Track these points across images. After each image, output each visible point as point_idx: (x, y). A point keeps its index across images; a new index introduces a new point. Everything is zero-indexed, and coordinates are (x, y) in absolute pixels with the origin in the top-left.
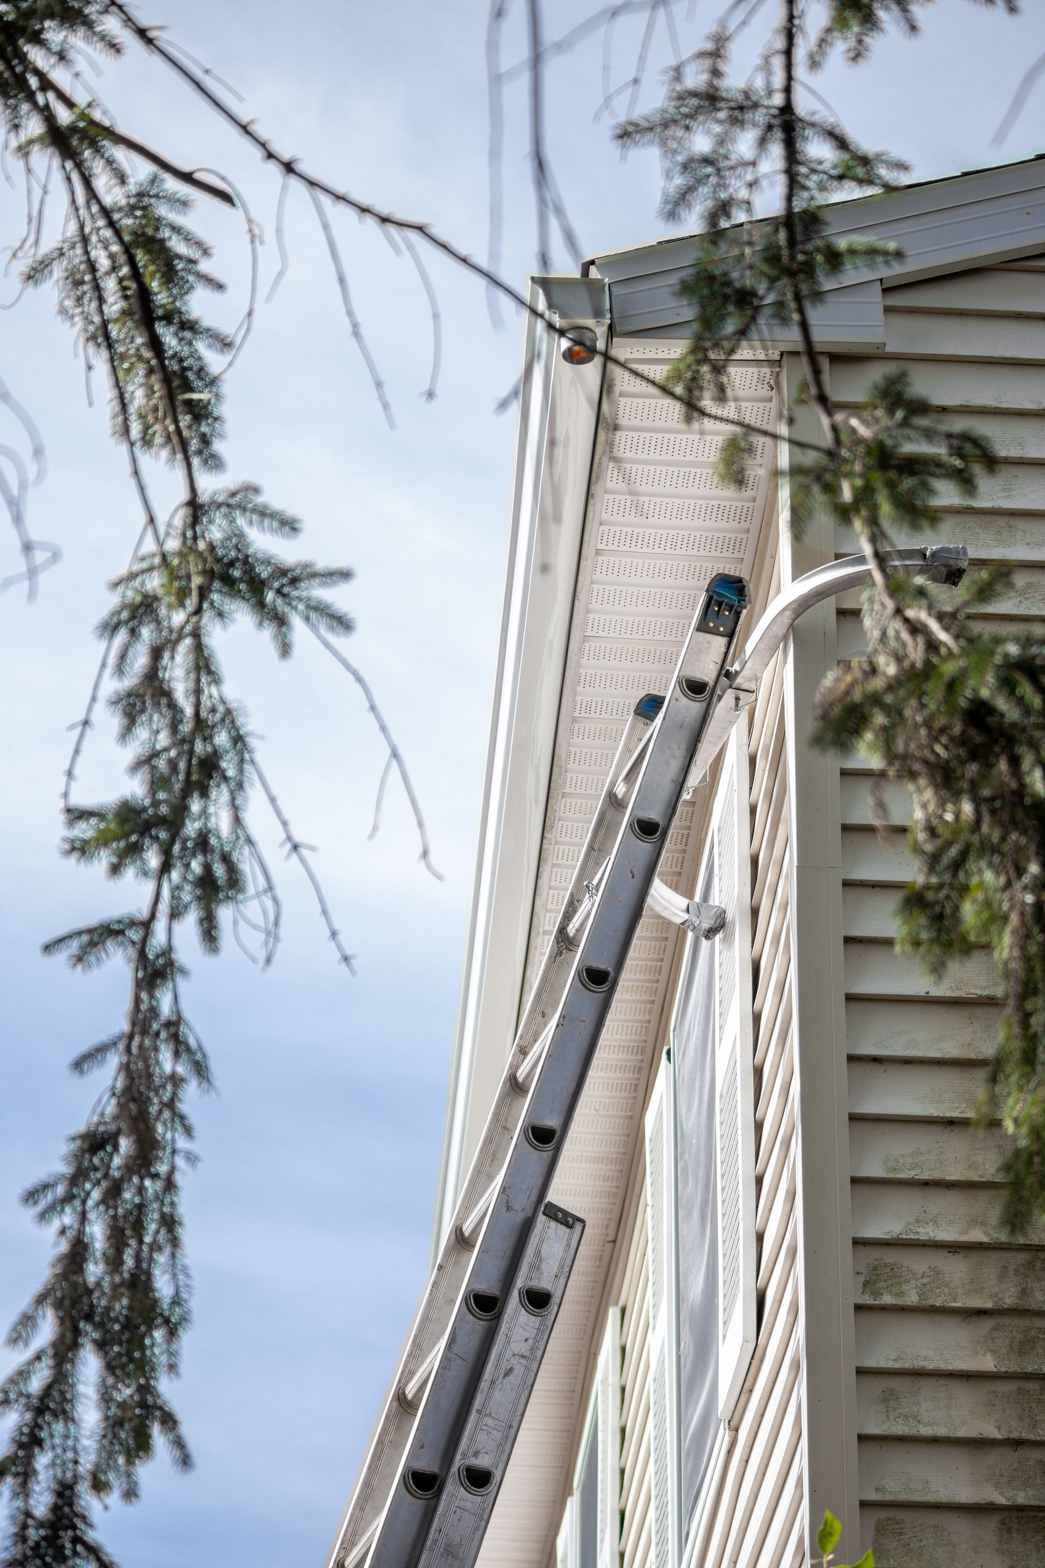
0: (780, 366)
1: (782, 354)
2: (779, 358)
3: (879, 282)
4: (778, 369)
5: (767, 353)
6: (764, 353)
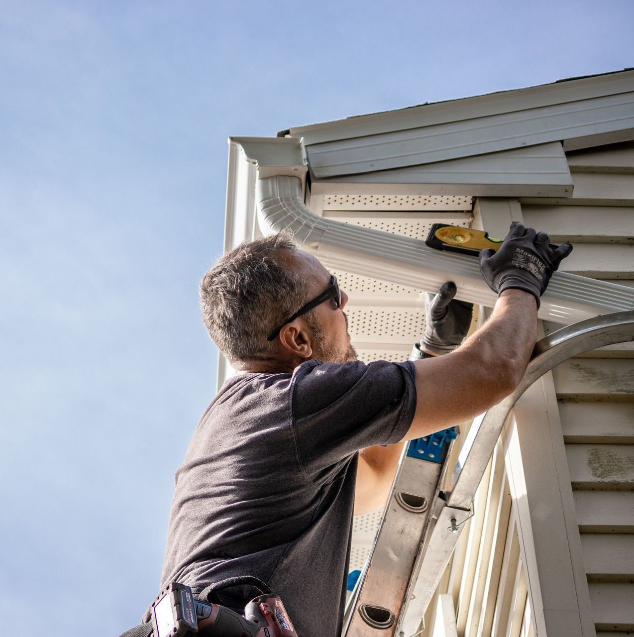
0: (473, 216)
2: (469, 208)
3: (560, 144)
4: (470, 220)
5: (459, 201)
6: (457, 201)
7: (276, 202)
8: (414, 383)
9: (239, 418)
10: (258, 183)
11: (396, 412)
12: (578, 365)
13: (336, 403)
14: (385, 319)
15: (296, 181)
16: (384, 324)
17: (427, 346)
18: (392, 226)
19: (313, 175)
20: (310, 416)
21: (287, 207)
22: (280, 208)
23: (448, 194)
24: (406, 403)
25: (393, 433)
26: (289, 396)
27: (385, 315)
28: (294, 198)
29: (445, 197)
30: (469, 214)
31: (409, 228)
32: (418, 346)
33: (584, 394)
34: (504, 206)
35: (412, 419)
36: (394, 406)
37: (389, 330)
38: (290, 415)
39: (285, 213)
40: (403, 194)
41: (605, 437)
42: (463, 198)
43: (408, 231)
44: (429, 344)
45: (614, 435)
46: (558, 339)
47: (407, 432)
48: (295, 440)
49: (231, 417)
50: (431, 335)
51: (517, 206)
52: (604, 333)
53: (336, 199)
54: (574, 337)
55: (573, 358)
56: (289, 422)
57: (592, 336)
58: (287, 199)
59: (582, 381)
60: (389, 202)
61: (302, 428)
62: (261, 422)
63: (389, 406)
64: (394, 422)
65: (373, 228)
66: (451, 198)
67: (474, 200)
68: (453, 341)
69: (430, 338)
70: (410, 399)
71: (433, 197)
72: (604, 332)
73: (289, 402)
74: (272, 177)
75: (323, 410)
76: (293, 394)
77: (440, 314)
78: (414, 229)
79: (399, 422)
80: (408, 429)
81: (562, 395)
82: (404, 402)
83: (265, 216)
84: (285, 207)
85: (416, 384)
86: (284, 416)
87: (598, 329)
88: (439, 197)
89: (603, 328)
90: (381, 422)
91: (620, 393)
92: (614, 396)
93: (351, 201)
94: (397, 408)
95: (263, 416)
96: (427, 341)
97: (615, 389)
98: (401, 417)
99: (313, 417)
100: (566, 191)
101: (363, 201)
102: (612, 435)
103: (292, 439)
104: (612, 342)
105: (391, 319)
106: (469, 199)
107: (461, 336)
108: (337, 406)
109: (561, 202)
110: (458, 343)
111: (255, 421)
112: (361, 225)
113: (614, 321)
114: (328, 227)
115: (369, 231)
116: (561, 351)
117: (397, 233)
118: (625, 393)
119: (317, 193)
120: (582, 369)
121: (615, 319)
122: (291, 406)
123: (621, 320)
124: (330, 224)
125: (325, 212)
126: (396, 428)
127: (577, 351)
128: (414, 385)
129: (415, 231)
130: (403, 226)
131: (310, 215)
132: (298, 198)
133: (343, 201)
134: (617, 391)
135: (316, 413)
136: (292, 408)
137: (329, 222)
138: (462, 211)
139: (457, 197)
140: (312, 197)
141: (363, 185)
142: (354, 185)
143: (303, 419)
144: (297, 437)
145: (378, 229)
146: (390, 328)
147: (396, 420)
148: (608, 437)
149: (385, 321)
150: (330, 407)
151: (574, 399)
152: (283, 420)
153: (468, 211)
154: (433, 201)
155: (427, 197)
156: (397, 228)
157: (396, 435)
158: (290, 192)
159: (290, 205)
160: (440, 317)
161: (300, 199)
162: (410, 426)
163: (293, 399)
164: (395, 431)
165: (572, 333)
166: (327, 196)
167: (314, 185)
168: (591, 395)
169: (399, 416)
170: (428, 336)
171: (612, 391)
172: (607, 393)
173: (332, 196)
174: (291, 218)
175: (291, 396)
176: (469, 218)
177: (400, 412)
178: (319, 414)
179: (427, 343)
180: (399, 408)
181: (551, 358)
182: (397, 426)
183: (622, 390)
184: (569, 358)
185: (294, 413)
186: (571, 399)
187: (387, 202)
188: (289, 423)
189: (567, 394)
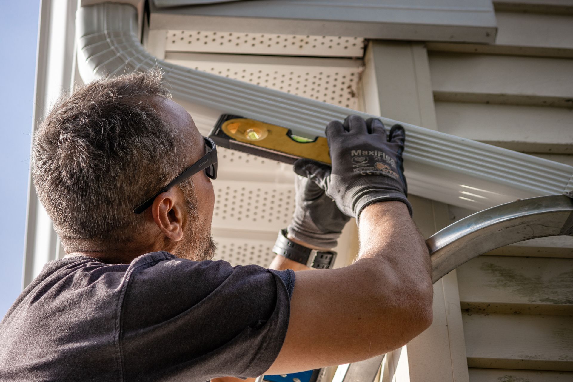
0: (364, 65)
1: (367, 43)
2: (359, 53)
4: (361, 69)
5: (346, 44)
6: (343, 44)
7: (102, 37)
8: (288, 299)
9: (51, 320)
10: (79, 12)
11: (259, 338)
12: (492, 265)
13: (179, 318)
14: (245, 198)
15: (130, 12)
16: (244, 204)
17: (297, 233)
18: (257, 75)
19: (153, 3)
20: (142, 331)
21: (116, 45)
22: (107, 46)
23: (333, 34)
24: (273, 327)
25: (253, 364)
26: (118, 300)
27: (246, 192)
28: (126, 34)
29: (328, 38)
30: (360, 62)
31: (280, 78)
32: (285, 233)
33: (497, 304)
34: (405, 53)
35: (280, 348)
36: (256, 329)
37: (251, 214)
38: (117, 326)
39: (113, 53)
40: (272, 32)
41: (523, 360)
42: (351, 40)
43: (278, 82)
44: (299, 231)
45: (534, 359)
46: (463, 229)
47: (272, 364)
48: (120, 361)
49: (41, 319)
50: (302, 219)
51: (421, 53)
52: (523, 223)
53: (183, 36)
54: (484, 228)
55: (483, 255)
56: (115, 335)
57: (507, 228)
58: (117, 35)
59: (496, 287)
60: (253, 42)
61: (131, 345)
62: (79, 329)
63: (251, 329)
64: (255, 350)
65: (232, 77)
66: (335, 39)
67: (366, 43)
68: (331, 228)
69: (300, 223)
70: (280, 321)
71: (312, 38)
72: (523, 221)
73: (116, 307)
74: (98, 5)
75: (160, 325)
76: (124, 297)
77: (316, 192)
78: (286, 79)
79: (262, 351)
80: (273, 361)
81: (468, 304)
82: (271, 325)
83: (87, 56)
84: (113, 45)
85: (291, 302)
86: (109, 326)
87: (516, 218)
88: (320, 38)
89: (523, 217)
90: (237, 349)
91: (544, 303)
92: (537, 307)
93: (203, 40)
94: (260, 333)
95: (81, 322)
96: (297, 227)
97: (538, 299)
98: (265, 345)
99: (146, 333)
100: (488, 35)
101: (219, 41)
102: (531, 359)
103: (117, 359)
104: (534, 235)
105: (254, 198)
106: (359, 41)
107: (342, 222)
108: (180, 322)
109: (480, 49)
110: (338, 230)
111: (70, 328)
112: (215, 73)
113: (537, 208)
114: (170, 74)
115: (226, 82)
116: (466, 246)
117: (263, 84)
118: (552, 304)
119: (158, 28)
120: (496, 270)
121: (539, 205)
122: (120, 314)
123: (547, 207)
124: (173, 70)
125: (168, 54)
126: (257, 357)
127: (487, 247)
128: (288, 301)
129: (287, 82)
130: (272, 75)
131: (146, 56)
132: (132, 33)
133: (193, 39)
134: (540, 300)
135: (151, 328)
136: (121, 318)
137: (171, 66)
138: (350, 58)
139: (344, 39)
140: (152, 33)
141: (219, 19)
142: (207, 19)
143: (133, 334)
144: (123, 357)
145: (239, 78)
146: (253, 210)
147: (257, 347)
148: (526, 361)
149: (246, 201)
150: (170, 322)
151: (484, 310)
152: (107, 331)
153: (358, 58)
154: (312, 43)
155: (304, 37)
156: (264, 78)
157: (257, 366)
158: (121, 24)
159: (120, 42)
160: (315, 197)
161: (136, 36)
162: (275, 357)
163: (122, 306)
164: (255, 361)
165: (482, 222)
166: (171, 32)
167: (154, 16)
168: (506, 305)
169: (262, 342)
170: (298, 221)
171: (534, 301)
172: (527, 303)
173: (178, 32)
174: (121, 60)
175: (121, 301)
176: (358, 67)
177: (264, 338)
178: (156, 328)
179: (296, 229)
180: (263, 333)
181: (453, 254)
182: (259, 355)
183: (547, 300)
184: (476, 255)
185: (122, 324)
186: (480, 309)
187: (251, 42)
188: (114, 337)
189: (475, 303)
